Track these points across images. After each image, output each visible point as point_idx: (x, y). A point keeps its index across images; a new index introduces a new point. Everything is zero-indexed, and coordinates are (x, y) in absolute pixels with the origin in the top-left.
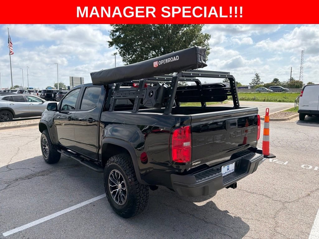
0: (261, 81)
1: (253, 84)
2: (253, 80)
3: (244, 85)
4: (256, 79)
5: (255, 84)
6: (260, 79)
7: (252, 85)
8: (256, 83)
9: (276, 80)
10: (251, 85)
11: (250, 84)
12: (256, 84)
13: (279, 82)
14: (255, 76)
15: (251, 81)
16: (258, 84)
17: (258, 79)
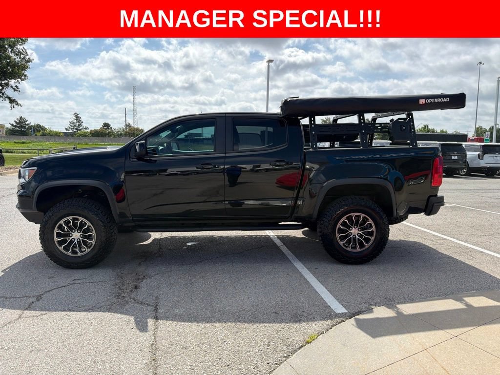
0: (84, 125)
1: (72, 129)
2: (71, 123)
3: (57, 130)
4: (75, 121)
5: (75, 130)
6: (82, 122)
7: (71, 131)
8: (76, 127)
9: (107, 125)
10: (68, 130)
11: (66, 129)
12: (77, 129)
13: (111, 128)
14: (75, 118)
15: (68, 125)
16: (80, 130)
17: (79, 122)
